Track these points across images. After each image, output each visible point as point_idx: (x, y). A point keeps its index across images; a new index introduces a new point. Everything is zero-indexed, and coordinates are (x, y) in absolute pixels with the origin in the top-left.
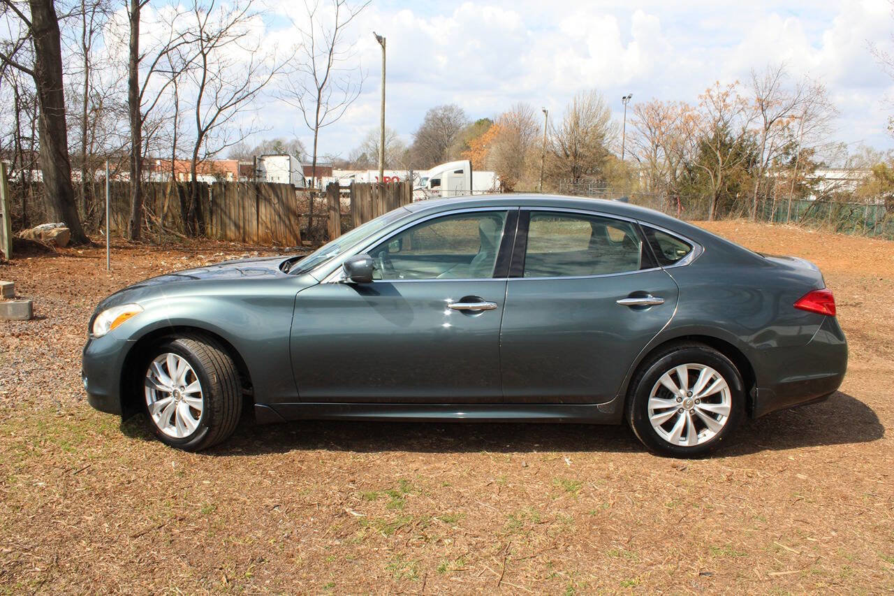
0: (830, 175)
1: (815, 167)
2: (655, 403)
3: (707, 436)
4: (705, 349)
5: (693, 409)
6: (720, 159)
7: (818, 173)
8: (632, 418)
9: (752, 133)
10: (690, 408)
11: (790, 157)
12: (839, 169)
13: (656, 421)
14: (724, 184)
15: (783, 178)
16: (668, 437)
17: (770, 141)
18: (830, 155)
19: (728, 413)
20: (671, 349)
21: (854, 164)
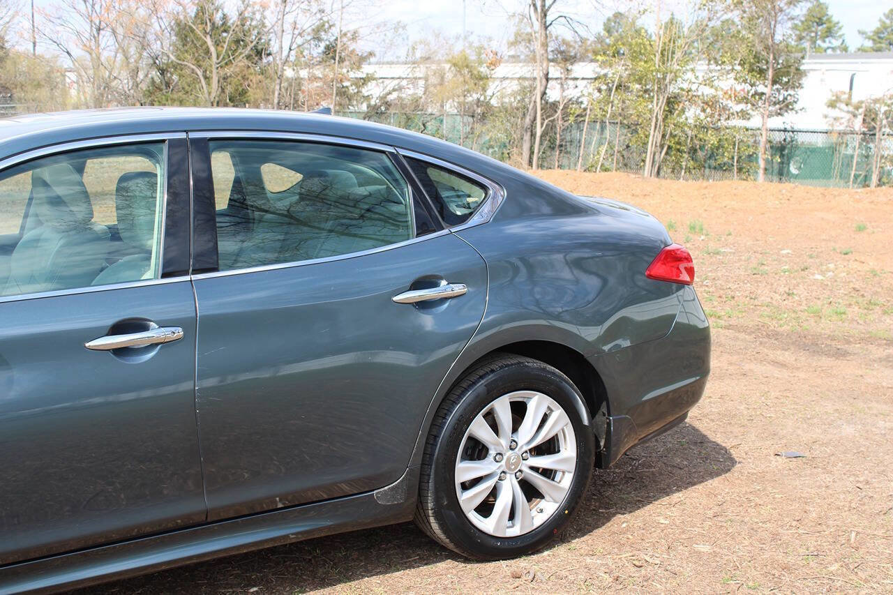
0: (382, 71)
1: (363, 59)
2: (465, 470)
3: (546, 509)
4: (534, 364)
5: (520, 471)
6: (212, 49)
7: (367, 69)
8: (430, 505)
9: (257, 7)
10: (515, 468)
11: (323, 45)
12: (398, 63)
13: (468, 500)
14: (223, 91)
15: (313, 78)
16: (487, 525)
17: (289, 19)
18: (384, 40)
19: (572, 466)
20: (481, 372)
21: (418, 54)
